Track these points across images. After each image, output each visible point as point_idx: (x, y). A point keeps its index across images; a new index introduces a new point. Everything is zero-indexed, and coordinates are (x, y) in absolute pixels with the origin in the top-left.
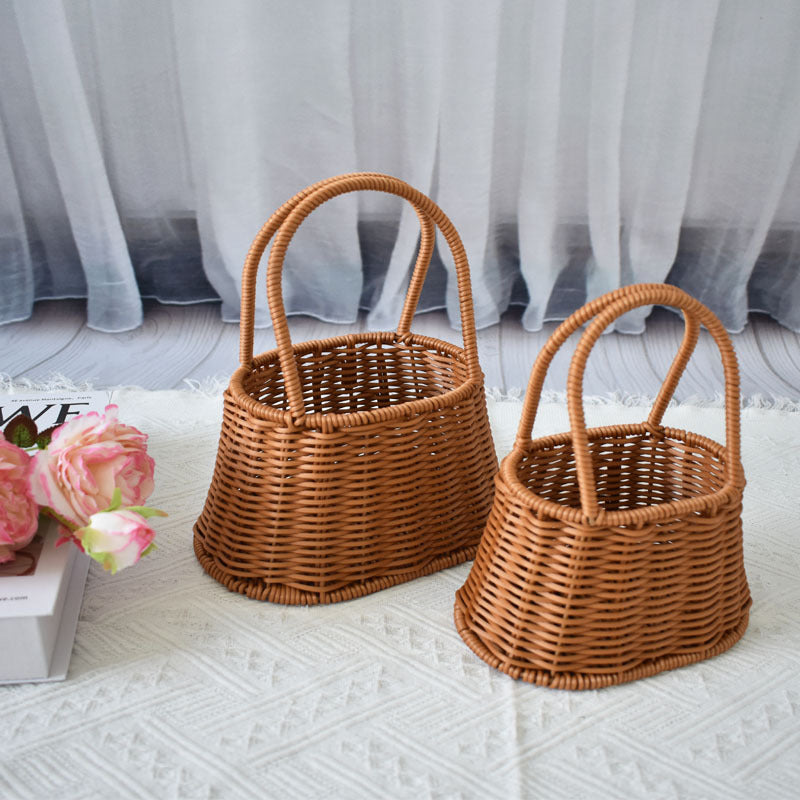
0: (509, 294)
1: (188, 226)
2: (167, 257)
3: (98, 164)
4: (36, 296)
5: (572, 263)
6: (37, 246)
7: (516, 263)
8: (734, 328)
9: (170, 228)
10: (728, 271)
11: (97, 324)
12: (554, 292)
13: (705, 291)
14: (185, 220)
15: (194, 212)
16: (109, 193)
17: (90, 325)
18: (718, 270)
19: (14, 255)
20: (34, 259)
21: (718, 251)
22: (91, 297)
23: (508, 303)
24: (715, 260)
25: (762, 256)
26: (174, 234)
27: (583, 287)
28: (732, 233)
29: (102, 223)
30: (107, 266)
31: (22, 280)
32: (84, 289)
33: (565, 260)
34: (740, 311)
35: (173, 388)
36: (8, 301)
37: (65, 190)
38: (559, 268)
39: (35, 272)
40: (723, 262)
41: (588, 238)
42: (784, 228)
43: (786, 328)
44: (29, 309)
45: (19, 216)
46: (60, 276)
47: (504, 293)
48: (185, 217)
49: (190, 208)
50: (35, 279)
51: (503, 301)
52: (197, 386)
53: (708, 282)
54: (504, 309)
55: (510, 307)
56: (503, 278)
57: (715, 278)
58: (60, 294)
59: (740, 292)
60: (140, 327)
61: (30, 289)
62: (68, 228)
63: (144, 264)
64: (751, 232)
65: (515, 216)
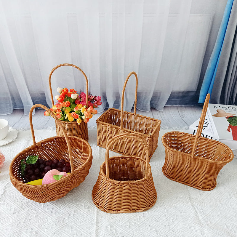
0: (105, 105)
1: (43, 94)
2: (39, 100)
3: (25, 83)
4: (13, 108)
5: (117, 99)
6: (13, 98)
7: (106, 100)
8: (148, 110)
9: (40, 95)
10: (146, 99)
11: (26, 114)
12: (113, 105)
13: (142, 104)
14: (43, 93)
15: (44, 92)
16: (27, 88)
17: (25, 114)
18: (144, 100)
19: (8, 100)
20: (12, 101)
21: (144, 96)
22: (24, 108)
23: (105, 107)
24: (144, 98)
25: (152, 97)
26: (40, 96)
27: (119, 104)
28: (146, 93)
29: (26, 94)
30: (27, 102)
31: (10, 105)
32: (23, 107)
33: (115, 99)
34: (149, 107)
35: (42, 129)
36: (7, 110)
37: (18, 87)
38: (114, 100)
39: (13, 103)
40: (145, 98)
41: (119, 94)
42: (156, 91)
43: (158, 110)
44: (12, 111)
45: (9, 93)
46: (18, 104)
47: (104, 105)
48: (42, 92)
49: (43, 91)
50: (13, 105)
51: (104, 107)
52: (47, 128)
53: (142, 102)
54: (105, 109)
55: (106, 108)
56: (104, 102)
57: (144, 101)
58: (18, 108)
59: (149, 104)
60: (35, 114)
61: (12, 107)
62: (19, 95)
63: (35, 102)
64: (150, 92)
65: (105, 91)
